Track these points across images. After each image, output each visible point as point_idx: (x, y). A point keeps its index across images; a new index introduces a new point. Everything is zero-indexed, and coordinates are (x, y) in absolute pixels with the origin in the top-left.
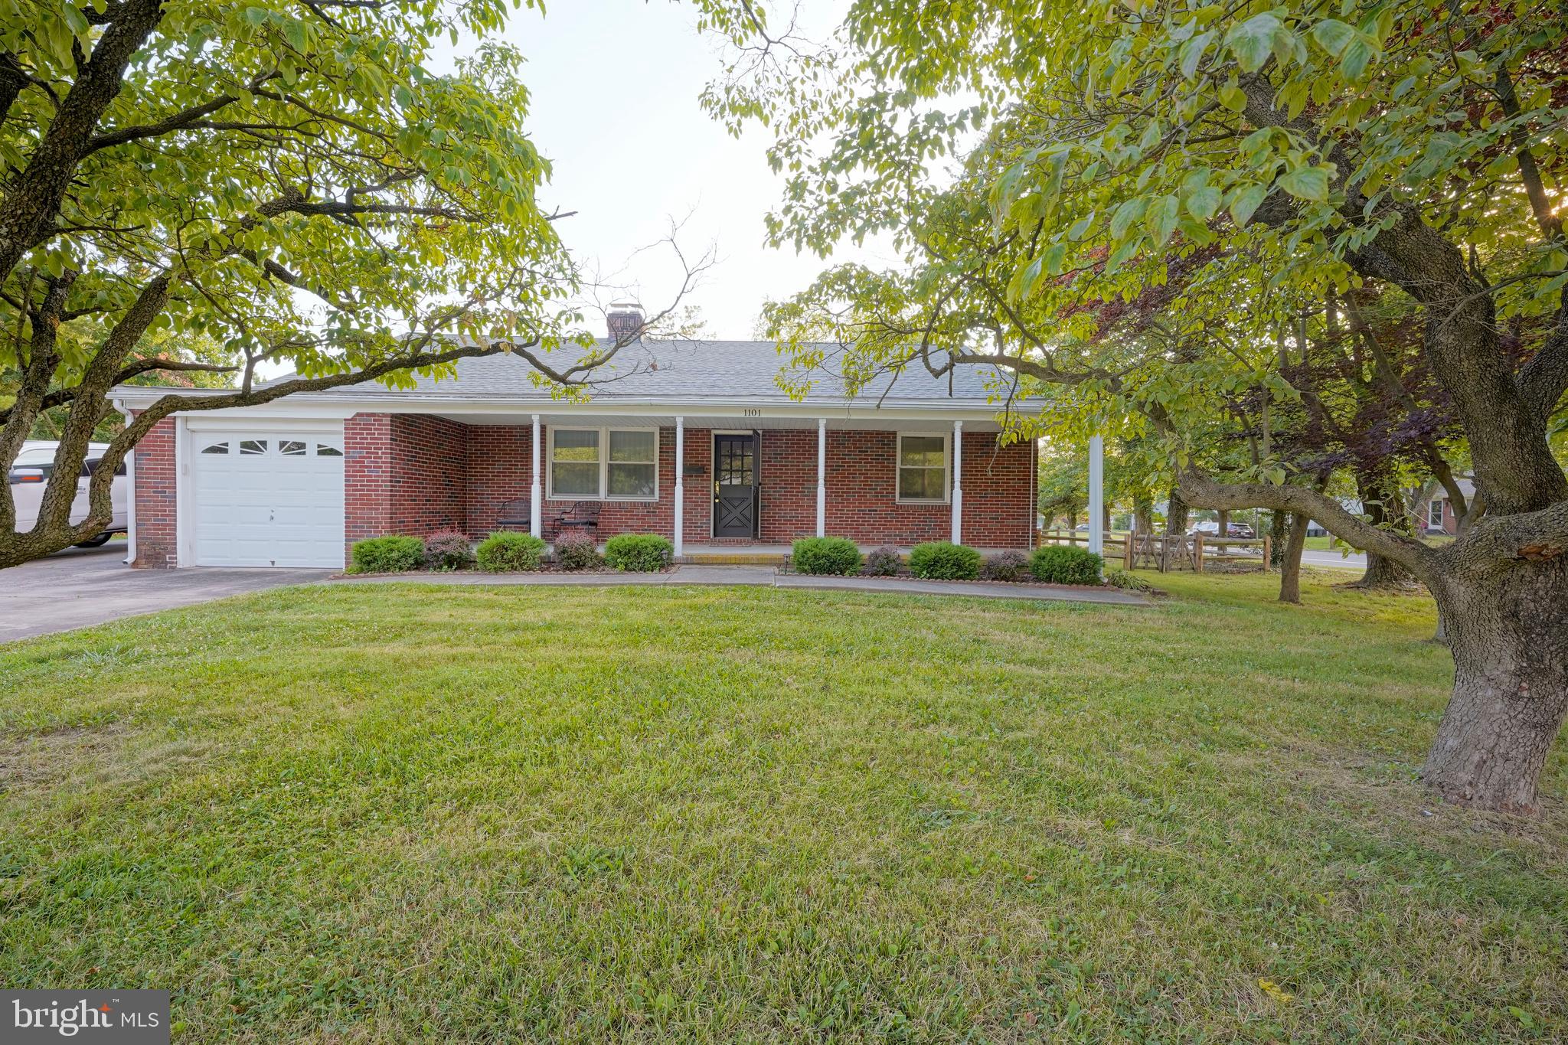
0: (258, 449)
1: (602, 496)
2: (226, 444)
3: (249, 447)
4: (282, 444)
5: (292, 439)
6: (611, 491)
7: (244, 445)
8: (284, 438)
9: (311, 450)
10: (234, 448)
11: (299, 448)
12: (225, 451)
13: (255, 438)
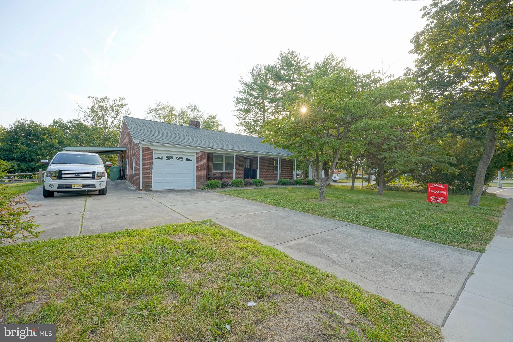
0: (170, 158)
1: (224, 170)
2: (162, 157)
3: (168, 158)
4: (177, 157)
5: (179, 156)
6: (225, 170)
7: (167, 157)
8: (177, 156)
9: (184, 159)
10: (164, 158)
11: (181, 159)
12: (162, 159)
13: (170, 156)
